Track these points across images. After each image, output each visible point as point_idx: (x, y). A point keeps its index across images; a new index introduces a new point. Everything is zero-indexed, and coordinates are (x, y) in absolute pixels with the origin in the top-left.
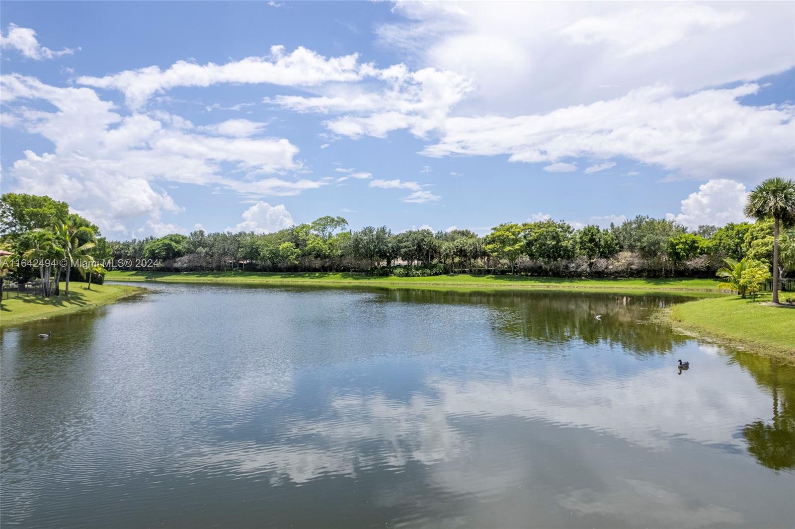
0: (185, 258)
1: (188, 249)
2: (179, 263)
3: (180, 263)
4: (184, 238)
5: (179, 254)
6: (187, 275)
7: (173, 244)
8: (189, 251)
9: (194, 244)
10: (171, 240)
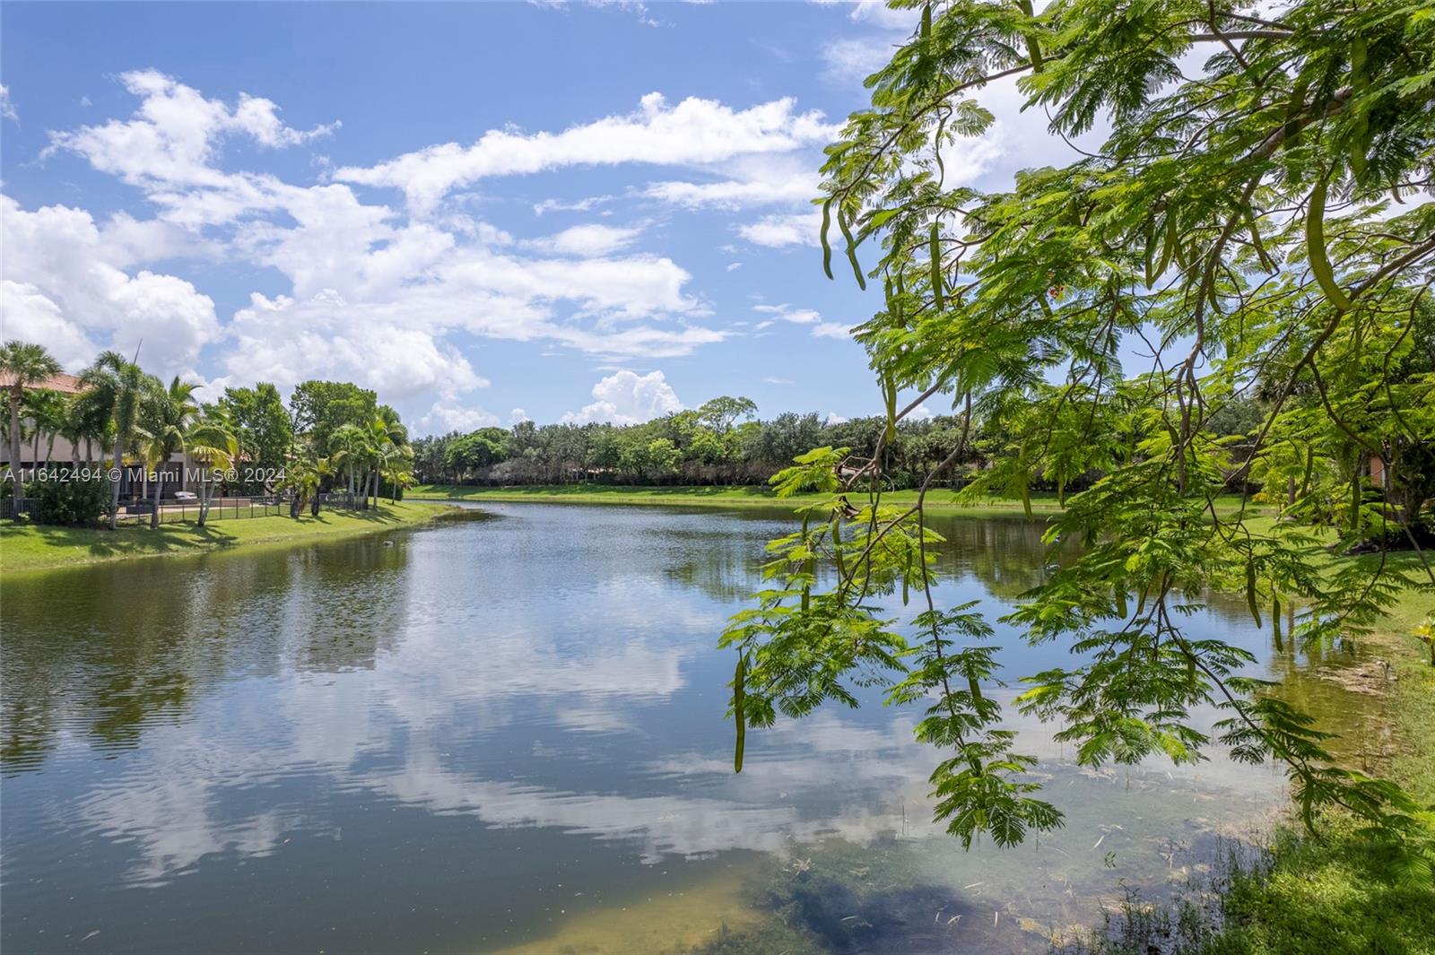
0: (507, 465)
1: (511, 451)
2: (498, 471)
3: (499, 473)
4: (505, 433)
5: (497, 459)
6: (509, 490)
7: (489, 442)
8: (512, 454)
9: (519, 441)
10: (485, 436)
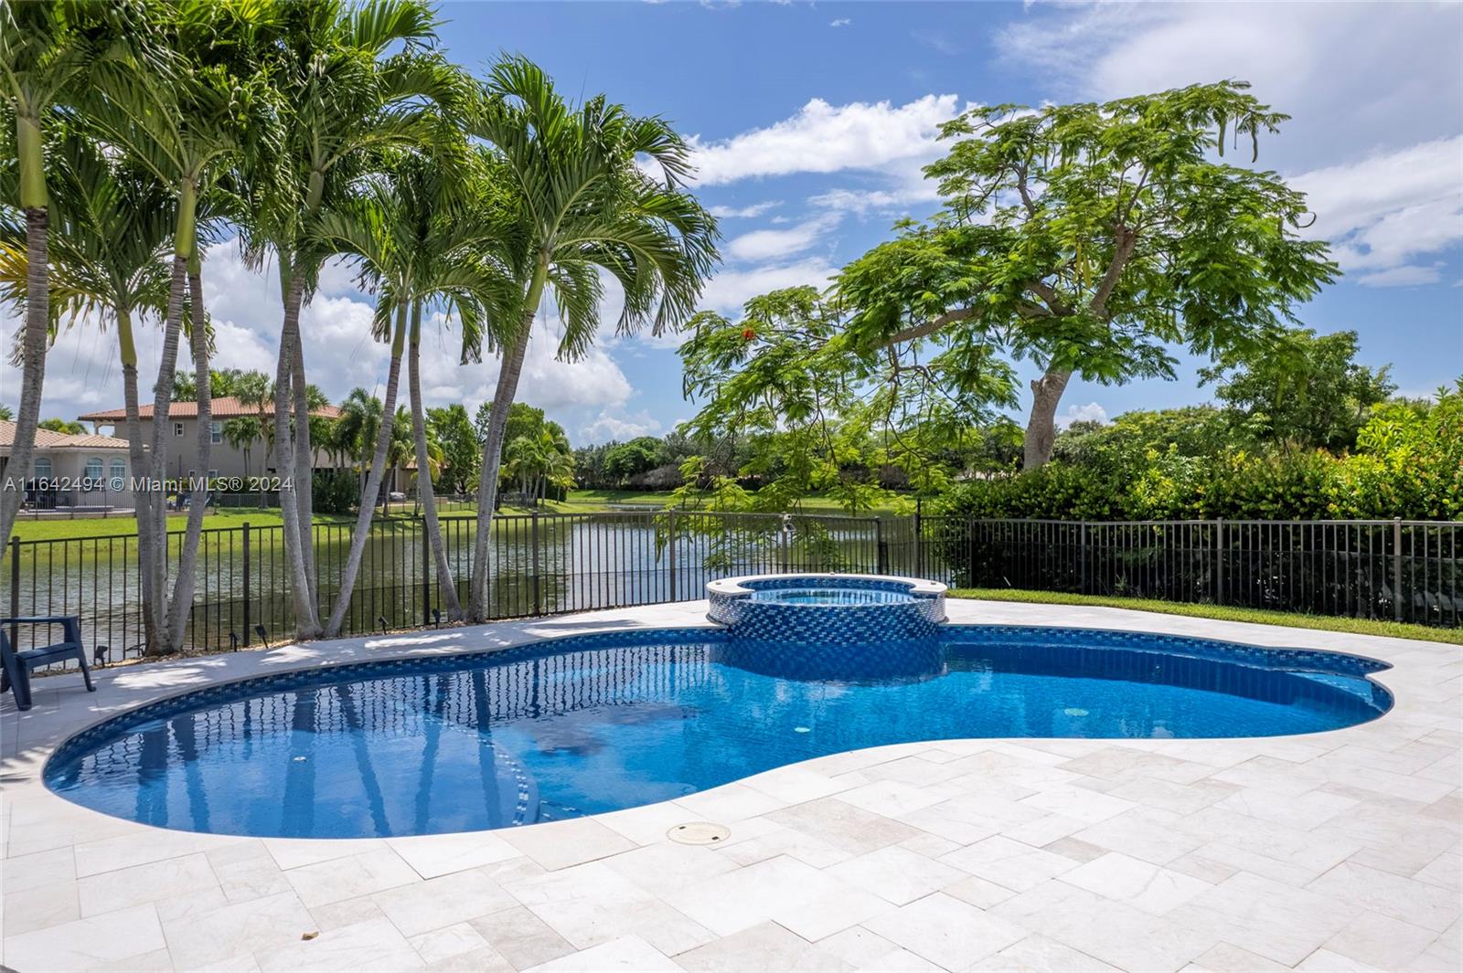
0: (660, 472)
1: (664, 458)
2: (654, 477)
3: (652, 479)
4: (658, 442)
5: (650, 465)
6: (662, 495)
7: (644, 451)
8: (664, 462)
9: (671, 450)
10: (641, 445)
